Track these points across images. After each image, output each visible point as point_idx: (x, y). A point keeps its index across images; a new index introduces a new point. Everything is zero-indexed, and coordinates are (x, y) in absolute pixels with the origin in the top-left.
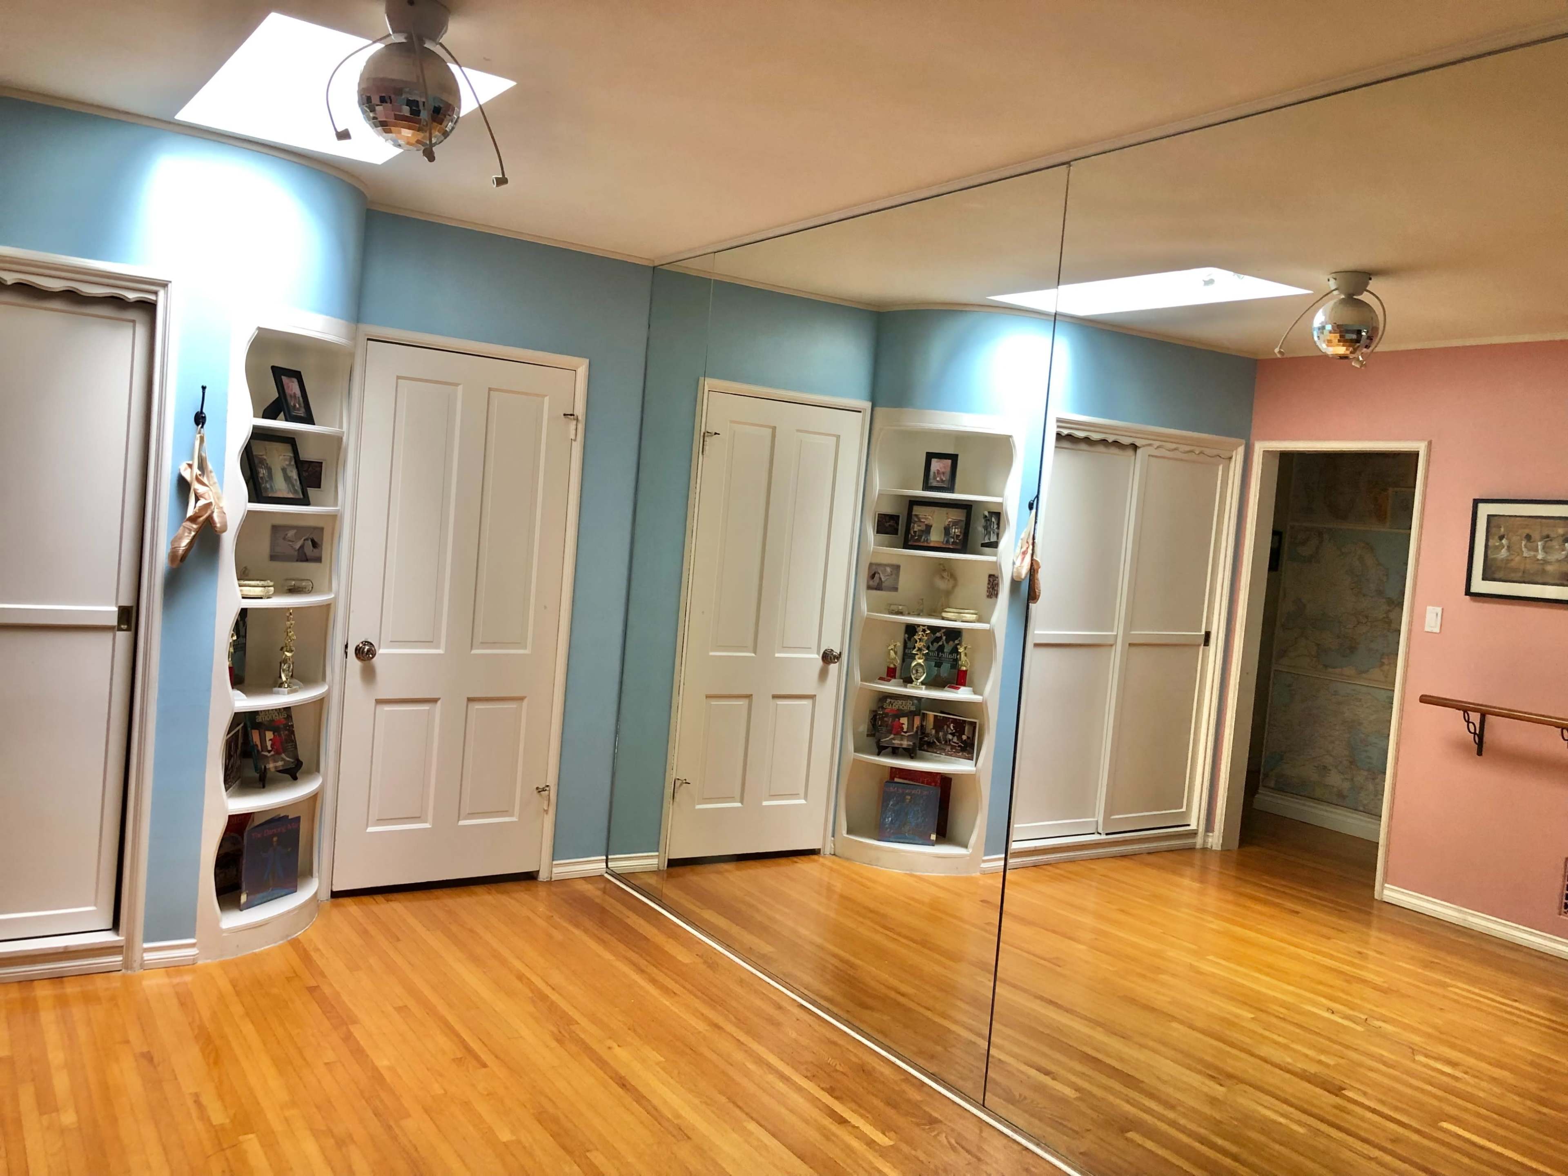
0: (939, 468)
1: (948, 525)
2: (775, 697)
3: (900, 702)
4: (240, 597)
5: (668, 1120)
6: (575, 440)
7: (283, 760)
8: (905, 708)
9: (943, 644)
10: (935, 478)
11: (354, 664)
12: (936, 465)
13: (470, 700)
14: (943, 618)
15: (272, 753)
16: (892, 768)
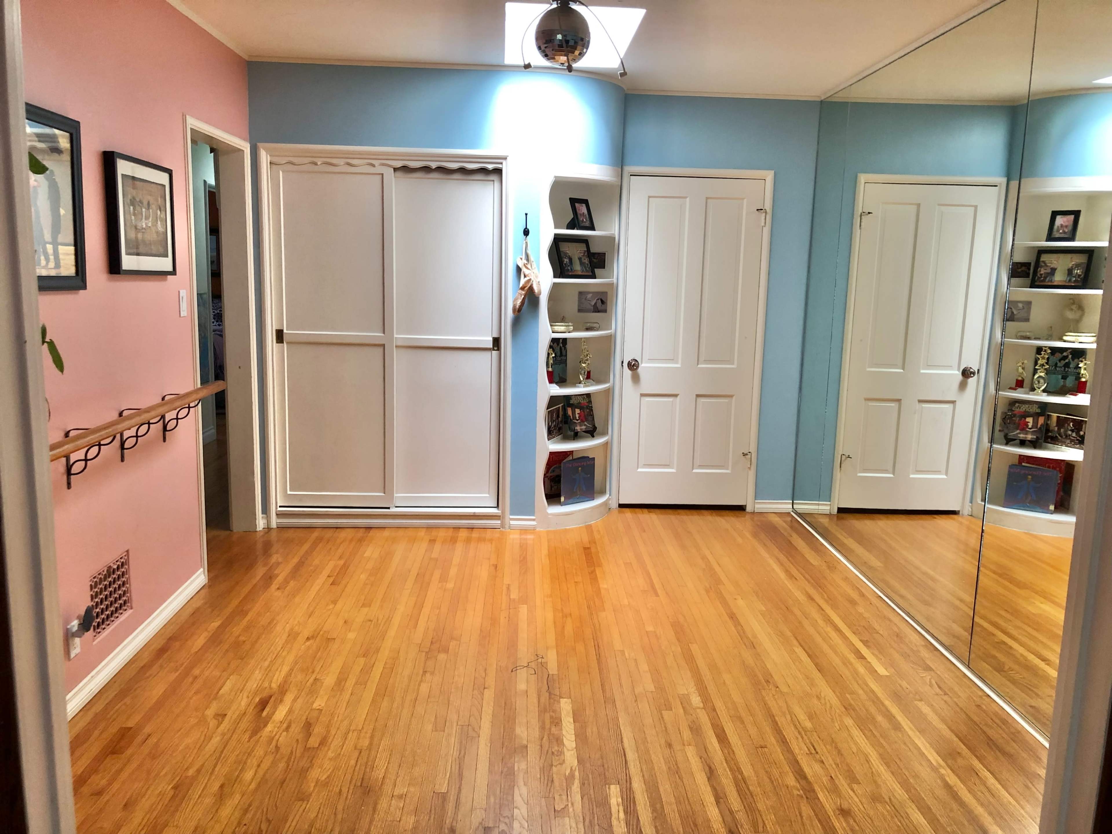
0: (1062, 223)
1: (1072, 267)
2: (920, 401)
3: (1027, 406)
4: (551, 332)
5: (748, 638)
6: (765, 226)
7: (585, 425)
8: (1031, 410)
9: (1069, 361)
10: (1058, 231)
11: (627, 372)
12: (1060, 220)
13: (698, 396)
14: (1065, 341)
15: (579, 421)
16: (1020, 456)
